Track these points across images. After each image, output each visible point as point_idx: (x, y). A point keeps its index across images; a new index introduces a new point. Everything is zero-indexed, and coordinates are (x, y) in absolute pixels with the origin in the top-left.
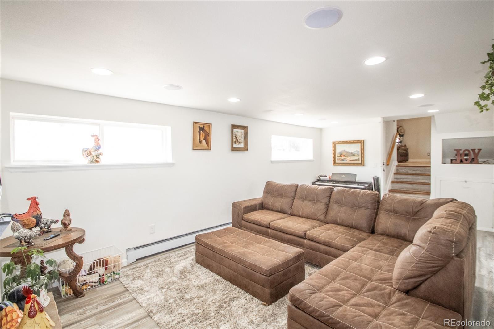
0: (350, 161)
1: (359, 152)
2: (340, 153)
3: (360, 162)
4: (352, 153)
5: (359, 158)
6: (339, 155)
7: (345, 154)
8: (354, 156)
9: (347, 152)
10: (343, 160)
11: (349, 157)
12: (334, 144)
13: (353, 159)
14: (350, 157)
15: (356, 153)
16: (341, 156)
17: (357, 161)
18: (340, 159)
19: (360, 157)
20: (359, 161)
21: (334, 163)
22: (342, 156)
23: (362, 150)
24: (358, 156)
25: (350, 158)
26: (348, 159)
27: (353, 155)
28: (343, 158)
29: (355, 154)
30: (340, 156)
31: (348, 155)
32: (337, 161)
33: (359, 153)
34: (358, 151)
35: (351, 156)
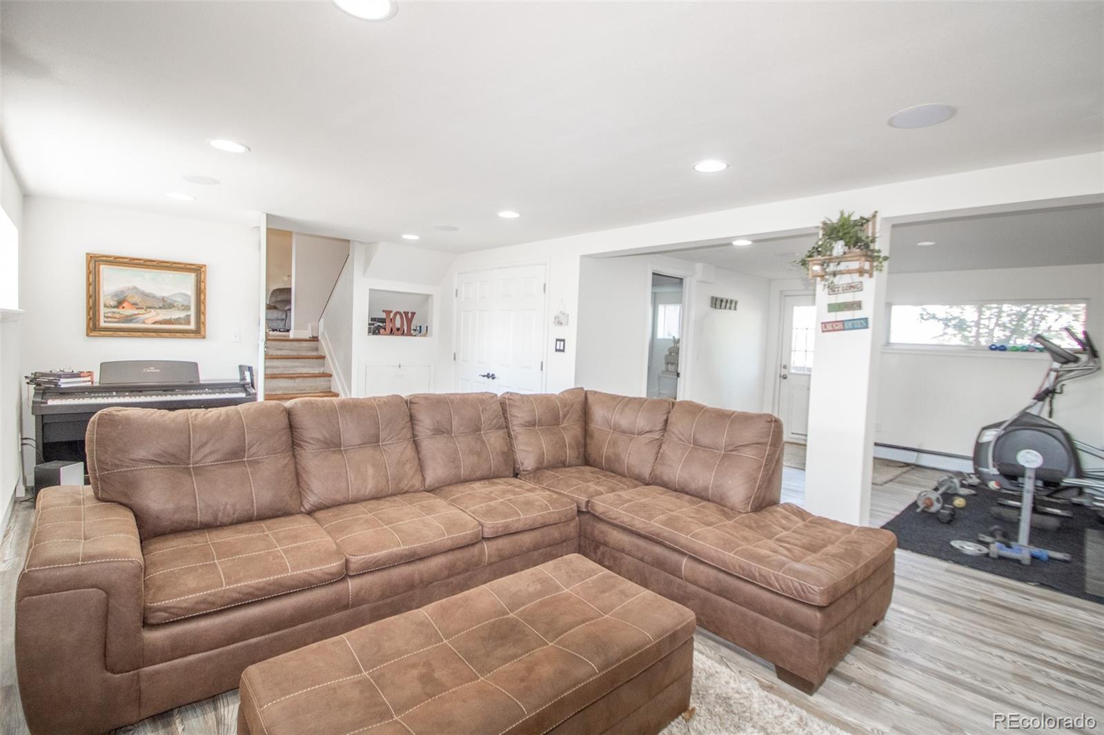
0: (155, 323)
1: (189, 296)
2: (116, 295)
3: (192, 326)
4: (163, 299)
5: (188, 316)
6: (113, 303)
7: (137, 299)
8: (170, 308)
9: (145, 295)
10: (128, 319)
11: (153, 312)
12: (95, 262)
13: (167, 317)
14: (158, 311)
15: (179, 299)
16: (120, 304)
17: (181, 324)
18: (118, 316)
19: (192, 313)
20: (189, 323)
21: (94, 328)
22: (124, 305)
23: (200, 292)
24: (187, 308)
25: (158, 314)
26: (150, 318)
27: (167, 305)
28: (128, 311)
29: (175, 304)
30: (117, 307)
31: (149, 305)
32: (105, 322)
33: (190, 302)
34: (185, 295)
35: (160, 308)
